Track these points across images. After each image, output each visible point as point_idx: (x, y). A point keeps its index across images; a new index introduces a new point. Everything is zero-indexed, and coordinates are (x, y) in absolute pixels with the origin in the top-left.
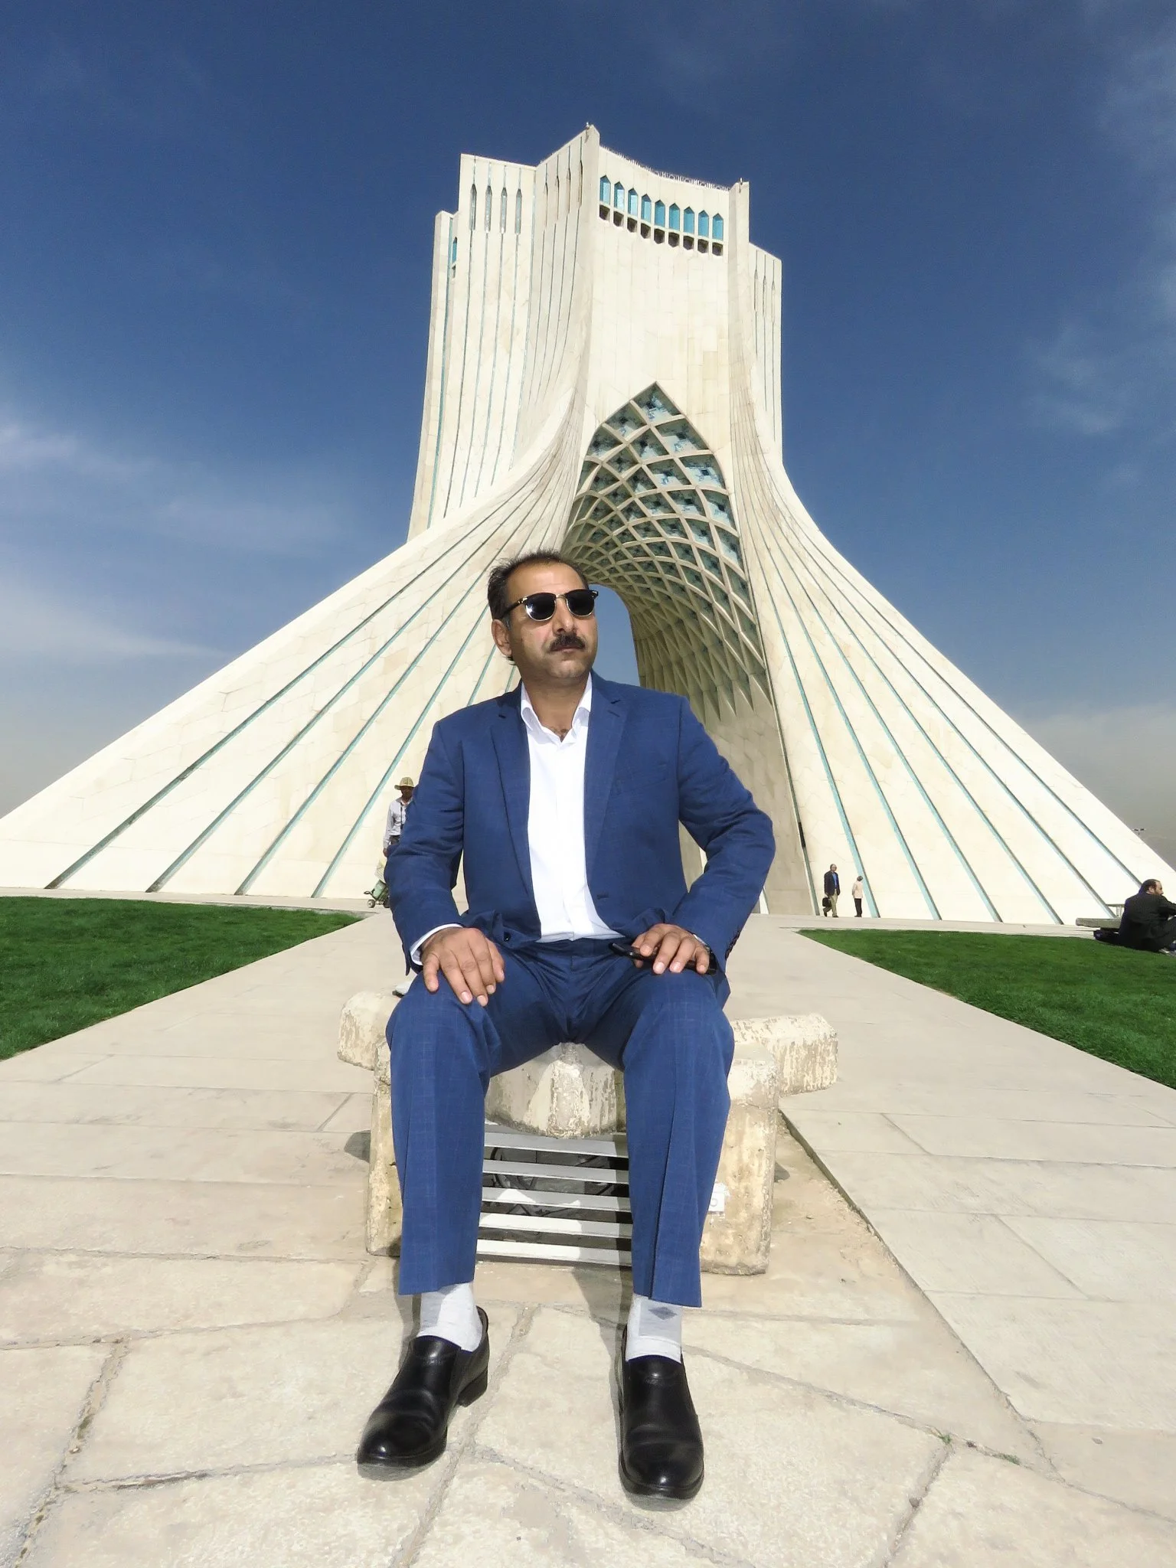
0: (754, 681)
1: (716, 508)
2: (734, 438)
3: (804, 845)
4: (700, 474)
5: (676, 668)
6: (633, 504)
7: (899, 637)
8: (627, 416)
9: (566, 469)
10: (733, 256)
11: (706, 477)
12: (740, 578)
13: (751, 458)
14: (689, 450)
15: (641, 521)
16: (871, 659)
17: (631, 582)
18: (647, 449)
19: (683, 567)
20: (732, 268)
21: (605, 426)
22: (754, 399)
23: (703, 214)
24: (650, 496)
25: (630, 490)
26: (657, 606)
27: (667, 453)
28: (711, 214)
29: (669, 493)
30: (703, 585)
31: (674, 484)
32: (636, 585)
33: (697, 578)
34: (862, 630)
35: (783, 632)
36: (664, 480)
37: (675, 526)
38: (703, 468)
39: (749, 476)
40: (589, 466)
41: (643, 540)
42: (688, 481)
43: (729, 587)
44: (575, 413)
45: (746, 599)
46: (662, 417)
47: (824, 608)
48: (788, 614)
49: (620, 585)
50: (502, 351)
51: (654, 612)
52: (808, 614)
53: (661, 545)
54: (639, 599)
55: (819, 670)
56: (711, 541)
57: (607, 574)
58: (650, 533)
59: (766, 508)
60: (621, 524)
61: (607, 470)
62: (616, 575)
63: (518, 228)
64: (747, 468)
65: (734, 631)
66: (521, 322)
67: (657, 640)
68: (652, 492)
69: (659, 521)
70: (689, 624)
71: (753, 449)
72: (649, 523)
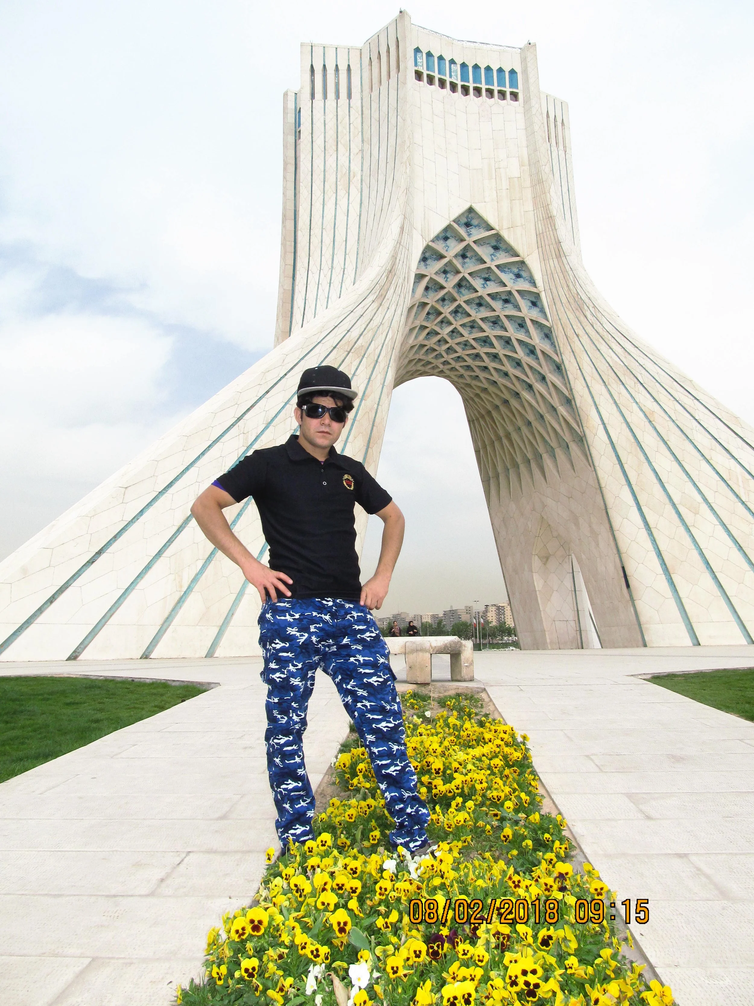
0: (574, 448)
1: (530, 304)
2: (540, 246)
3: (628, 586)
4: (514, 277)
5: (505, 441)
6: (459, 306)
7: (695, 401)
8: (448, 235)
9: (401, 281)
10: (527, 101)
11: (519, 279)
12: (554, 361)
13: (555, 260)
14: (503, 258)
15: (466, 320)
16: (673, 421)
17: (462, 371)
18: (467, 260)
19: (505, 355)
20: (527, 110)
21: (430, 244)
22: (554, 213)
23: (500, 70)
24: (473, 299)
25: (456, 295)
26: (485, 390)
27: (485, 262)
28: (507, 69)
29: (489, 295)
30: (524, 369)
31: (493, 288)
32: (466, 374)
33: (518, 364)
34: (663, 397)
35: (595, 402)
36: (483, 284)
37: (496, 322)
38: (516, 270)
39: (556, 276)
40: (420, 277)
41: (468, 335)
42: (504, 283)
43: (546, 370)
44: (405, 235)
45: (560, 378)
46: (479, 234)
47: (629, 381)
48: (597, 388)
49: (452, 374)
50: (342, 193)
51: (482, 395)
52: (616, 387)
53: (485, 339)
54: (469, 385)
55: (630, 434)
56: (527, 331)
57: (441, 366)
58: (474, 330)
59: (572, 301)
60: (450, 323)
61: (434, 280)
62: (449, 367)
63: (349, 96)
64: (553, 269)
65: (553, 407)
66: (356, 167)
67: (487, 419)
68: (474, 295)
69: (482, 319)
70: (514, 403)
71: (557, 254)
72: (474, 321)
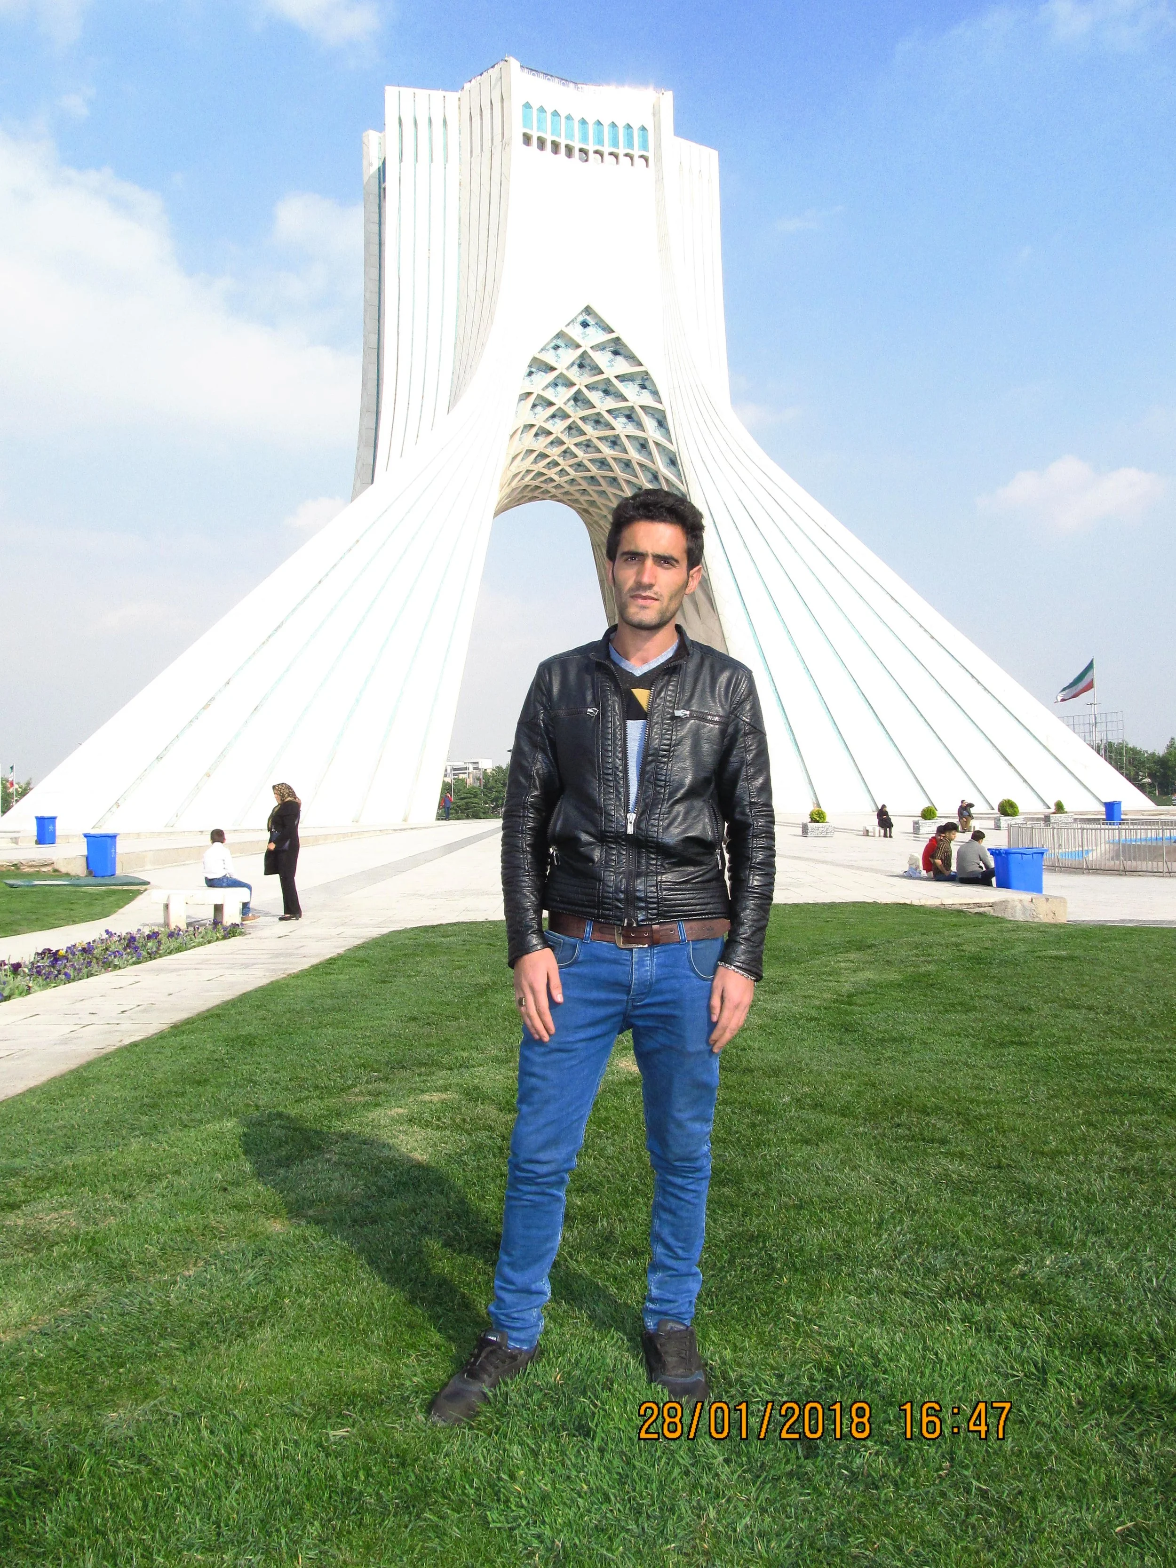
1: (654, 423)
2: (667, 354)
4: (637, 391)
6: (573, 423)
8: (560, 342)
10: (659, 166)
11: (642, 393)
13: (684, 372)
14: (623, 366)
15: (581, 439)
17: (577, 495)
18: (583, 370)
19: (625, 480)
21: (538, 354)
23: (628, 127)
24: (590, 416)
25: (570, 411)
27: (603, 372)
28: (636, 126)
29: (608, 411)
31: (613, 403)
32: (582, 499)
35: (722, 543)
36: (601, 399)
37: (615, 442)
38: (638, 384)
39: (684, 391)
40: (525, 394)
41: (583, 456)
42: (626, 398)
46: (596, 336)
48: (726, 526)
52: (746, 525)
53: (602, 460)
56: (650, 455)
57: (553, 491)
58: (591, 450)
59: (700, 422)
60: (562, 443)
61: (543, 396)
63: (446, 160)
64: (680, 382)
68: (592, 411)
69: (599, 439)
71: (686, 364)
72: (589, 440)
